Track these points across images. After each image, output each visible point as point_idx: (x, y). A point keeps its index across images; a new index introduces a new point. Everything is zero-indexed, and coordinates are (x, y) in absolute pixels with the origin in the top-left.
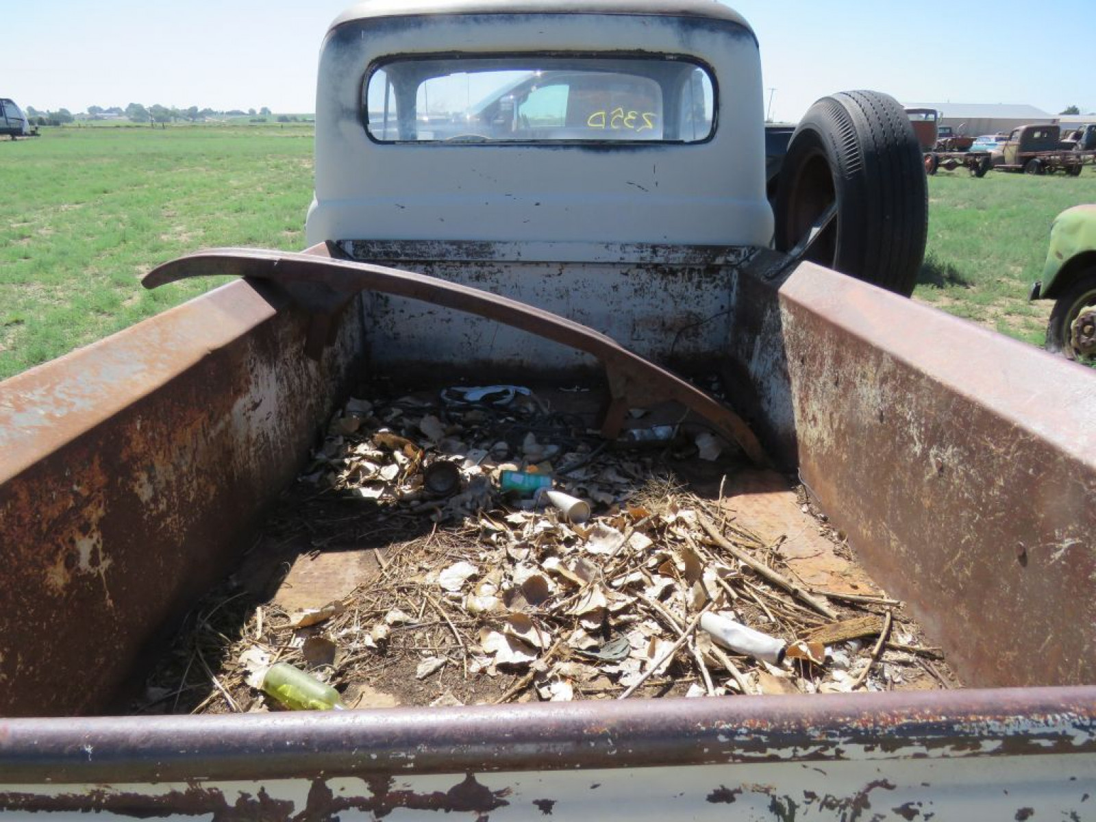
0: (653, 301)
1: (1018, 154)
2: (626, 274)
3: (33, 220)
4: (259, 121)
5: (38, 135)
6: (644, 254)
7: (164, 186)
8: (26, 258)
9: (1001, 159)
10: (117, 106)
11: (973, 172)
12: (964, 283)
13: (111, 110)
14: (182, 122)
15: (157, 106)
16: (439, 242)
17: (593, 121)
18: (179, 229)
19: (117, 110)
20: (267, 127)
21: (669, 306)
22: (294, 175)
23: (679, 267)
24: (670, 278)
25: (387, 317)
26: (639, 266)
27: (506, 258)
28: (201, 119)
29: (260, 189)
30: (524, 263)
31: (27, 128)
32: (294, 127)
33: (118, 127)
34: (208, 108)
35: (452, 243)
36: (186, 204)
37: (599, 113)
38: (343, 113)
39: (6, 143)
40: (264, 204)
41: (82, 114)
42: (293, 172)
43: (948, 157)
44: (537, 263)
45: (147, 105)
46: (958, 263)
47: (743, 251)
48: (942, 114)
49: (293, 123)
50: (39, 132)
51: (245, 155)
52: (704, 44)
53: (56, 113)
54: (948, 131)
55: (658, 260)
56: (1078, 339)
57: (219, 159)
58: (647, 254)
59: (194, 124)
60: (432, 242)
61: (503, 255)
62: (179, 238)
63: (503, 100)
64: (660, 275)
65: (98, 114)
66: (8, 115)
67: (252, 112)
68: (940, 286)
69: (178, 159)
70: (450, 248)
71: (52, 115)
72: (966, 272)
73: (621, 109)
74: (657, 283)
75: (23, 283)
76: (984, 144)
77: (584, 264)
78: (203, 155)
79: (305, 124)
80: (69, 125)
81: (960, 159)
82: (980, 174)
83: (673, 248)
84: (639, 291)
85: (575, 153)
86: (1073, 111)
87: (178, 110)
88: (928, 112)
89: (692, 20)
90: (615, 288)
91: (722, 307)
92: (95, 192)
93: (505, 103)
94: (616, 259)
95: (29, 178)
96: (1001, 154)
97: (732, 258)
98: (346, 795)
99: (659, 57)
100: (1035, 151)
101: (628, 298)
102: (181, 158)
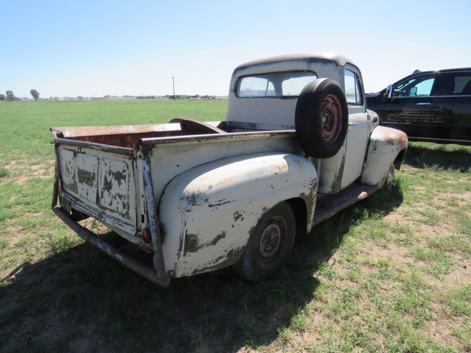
52: (314, 67)
89: (312, 60)
99: (302, 71)
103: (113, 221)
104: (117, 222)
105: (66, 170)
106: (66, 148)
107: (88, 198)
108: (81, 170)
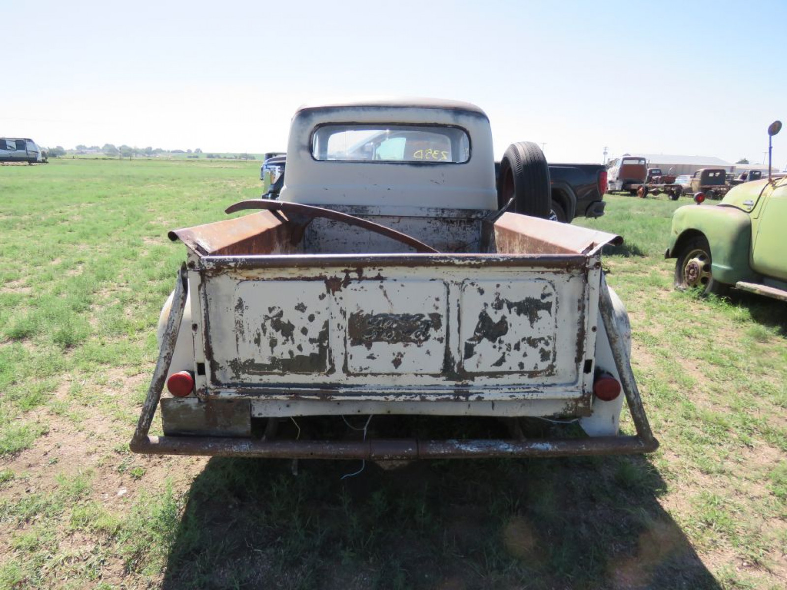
0: (443, 235)
1: (701, 187)
2: (430, 223)
3: (66, 211)
4: (194, 157)
5: (47, 162)
6: (438, 213)
7: (142, 195)
8: (70, 231)
9: (690, 190)
10: (96, 145)
11: (671, 197)
12: (642, 255)
13: (92, 148)
14: (140, 157)
15: (124, 146)
16: (343, 206)
17: (416, 155)
18: (160, 218)
19: (97, 148)
20: (199, 161)
21: (450, 238)
22: (225, 191)
23: (455, 220)
24: (451, 224)
25: (316, 241)
26: (436, 219)
27: (374, 214)
28: (153, 155)
29: (206, 198)
30: (382, 216)
31: (40, 158)
32: (218, 161)
33: (97, 159)
34: (159, 148)
35: (349, 206)
36: (159, 205)
37: (419, 151)
38: (301, 147)
39: (25, 167)
40: (210, 206)
41: (72, 150)
42: (224, 188)
43: (653, 187)
44: (388, 217)
45: (117, 145)
46: (639, 245)
47: (484, 212)
48: (649, 161)
49: (217, 159)
50: (47, 160)
51: (190, 178)
52: (465, 122)
53: (54, 149)
54: (658, 172)
55: (445, 216)
56: (688, 277)
57: (173, 180)
58: (440, 213)
59: (149, 158)
60: (340, 206)
61: (372, 212)
62: (162, 224)
63: (366, 145)
64: (446, 224)
65: (83, 150)
66: (28, 150)
67: (189, 151)
68: (627, 256)
69: (147, 179)
70: (348, 208)
71: (51, 150)
72: (643, 249)
73: (431, 150)
74: (445, 227)
75: (75, 243)
76: (683, 181)
77: (410, 217)
78: (162, 177)
79: (226, 160)
80: (63, 156)
81: (662, 189)
82: (675, 198)
83: (452, 210)
84: (437, 231)
85: (406, 167)
86: (745, 162)
87: (138, 149)
88: (640, 159)
89: (458, 111)
90: (425, 229)
91: (476, 239)
92: (99, 197)
93: (368, 147)
94: (425, 215)
95: (52, 188)
96: (690, 186)
97: (479, 215)
98: (353, 277)
99: (445, 126)
100: (711, 184)
101: (431, 234)
102: (148, 179)
103: (508, 390)
104: (522, 390)
105: (270, 329)
106: (265, 277)
107: (395, 371)
108: (368, 316)
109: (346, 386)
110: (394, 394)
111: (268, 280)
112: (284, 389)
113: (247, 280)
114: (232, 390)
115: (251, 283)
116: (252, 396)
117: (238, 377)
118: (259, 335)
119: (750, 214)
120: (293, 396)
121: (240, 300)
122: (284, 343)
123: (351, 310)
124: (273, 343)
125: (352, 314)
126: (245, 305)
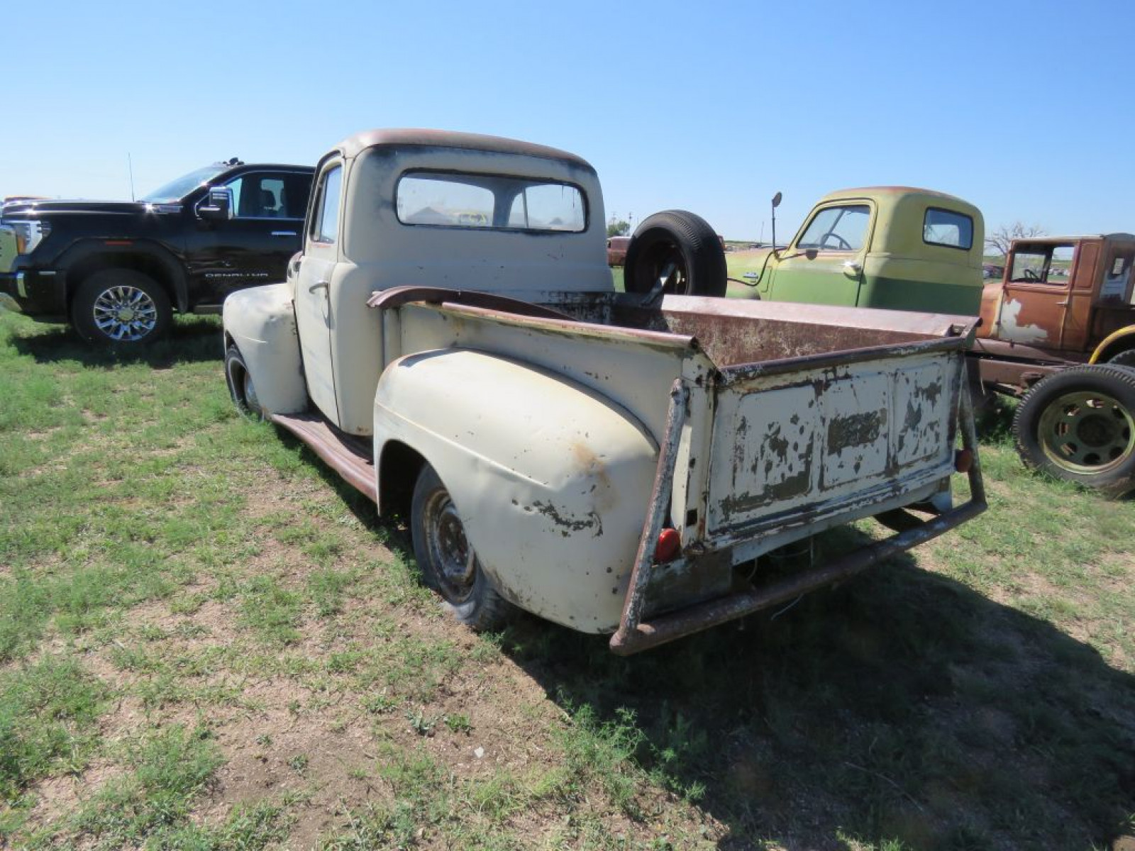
23: (578, 305)
38: (382, 203)
58: (562, 297)
94: (546, 301)
97: (603, 299)
98: (830, 378)
105: (768, 450)
106: (764, 387)
107: (857, 476)
108: (843, 420)
109: (820, 504)
110: (855, 502)
111: (766, 391)
112: (772, 521)
113: (749, 393)
114: (727, 536)
115: (754, 396)
116: (747, 537)
117: (727, 519)
118: (757, 459)
119: (756, 287)
120: (782, 527)
121: (744, 420)
122: (778, 465)
123: (831, 416)
124: (768, 468)
125: (831, 420)
126: (748, 424)
